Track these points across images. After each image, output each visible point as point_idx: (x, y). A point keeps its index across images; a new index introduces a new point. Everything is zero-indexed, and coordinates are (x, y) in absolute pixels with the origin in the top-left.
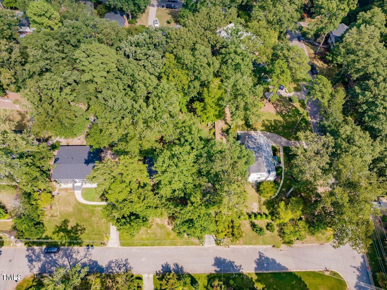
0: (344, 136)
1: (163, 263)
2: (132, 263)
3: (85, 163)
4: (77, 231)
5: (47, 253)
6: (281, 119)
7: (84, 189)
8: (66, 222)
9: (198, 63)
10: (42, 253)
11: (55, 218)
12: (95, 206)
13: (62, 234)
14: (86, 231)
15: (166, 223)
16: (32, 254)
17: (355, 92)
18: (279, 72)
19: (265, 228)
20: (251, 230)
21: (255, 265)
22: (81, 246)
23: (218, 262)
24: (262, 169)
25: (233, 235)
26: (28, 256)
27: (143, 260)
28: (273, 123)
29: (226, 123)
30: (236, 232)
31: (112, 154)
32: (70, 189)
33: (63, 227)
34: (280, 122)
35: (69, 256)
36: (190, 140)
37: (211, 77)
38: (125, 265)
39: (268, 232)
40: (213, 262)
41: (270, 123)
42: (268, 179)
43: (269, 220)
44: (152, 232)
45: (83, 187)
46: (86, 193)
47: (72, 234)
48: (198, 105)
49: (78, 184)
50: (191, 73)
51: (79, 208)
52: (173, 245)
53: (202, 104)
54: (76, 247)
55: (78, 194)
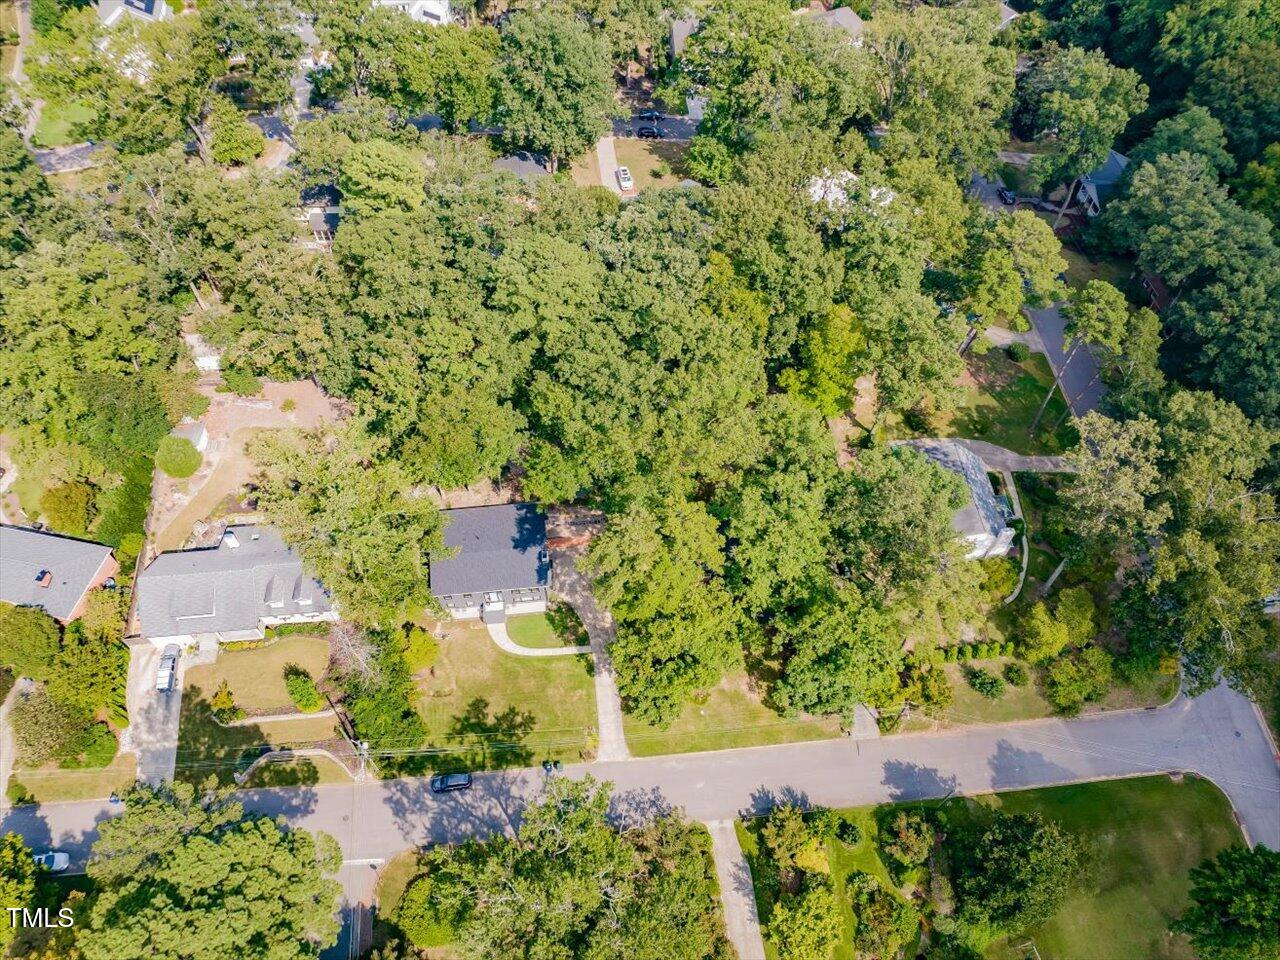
0: (1180, 417)
1: (754, 787)
2: (671, 797)
3: (515, 547)
4: (513, 727)
5: (442, 791)
6: (993, 403)
7: (511, 617)
8: (479, 705)
9: (796, 271)
10: (426, 790)
11: (446, 700)
12: (549, 659)
13: (472, 737)
14: (536, 727)
15: (745, 688)
16: (399, 795)
17: (1183, 316)
18: (996, 280)
19: (1001, 677)
20: (968, 686)
21: (989, 773)
22: (528, 765)
23: (895, 773)
24: (978, 525)
25: (928, 698)
26: (388, 800)
27: (700, 785)
28: (975, 415)
29: (856, 424)
30: (933, 691)
31: (573, 524)
32: (474, 621)
33: (473, 721)
34: (992, 409)
35: (501, 793)
36: (804, 458)
37: (828, 305)
38: (653, 803)
39: (1010, 688)
40: (882, 775)
41: (969, 415)
42: (992, 553)
43: (1008, 659)
44: (711, 712)
45: (508, 612)
46: (519, 628)
47: (500, 737)
48: (793, 377)
49: (496, 606)
50: (775, 297)
51: (508, 668)
52: (770, 742)
53: (804, 373)
54: (514, 771)
55: (498, 633)
